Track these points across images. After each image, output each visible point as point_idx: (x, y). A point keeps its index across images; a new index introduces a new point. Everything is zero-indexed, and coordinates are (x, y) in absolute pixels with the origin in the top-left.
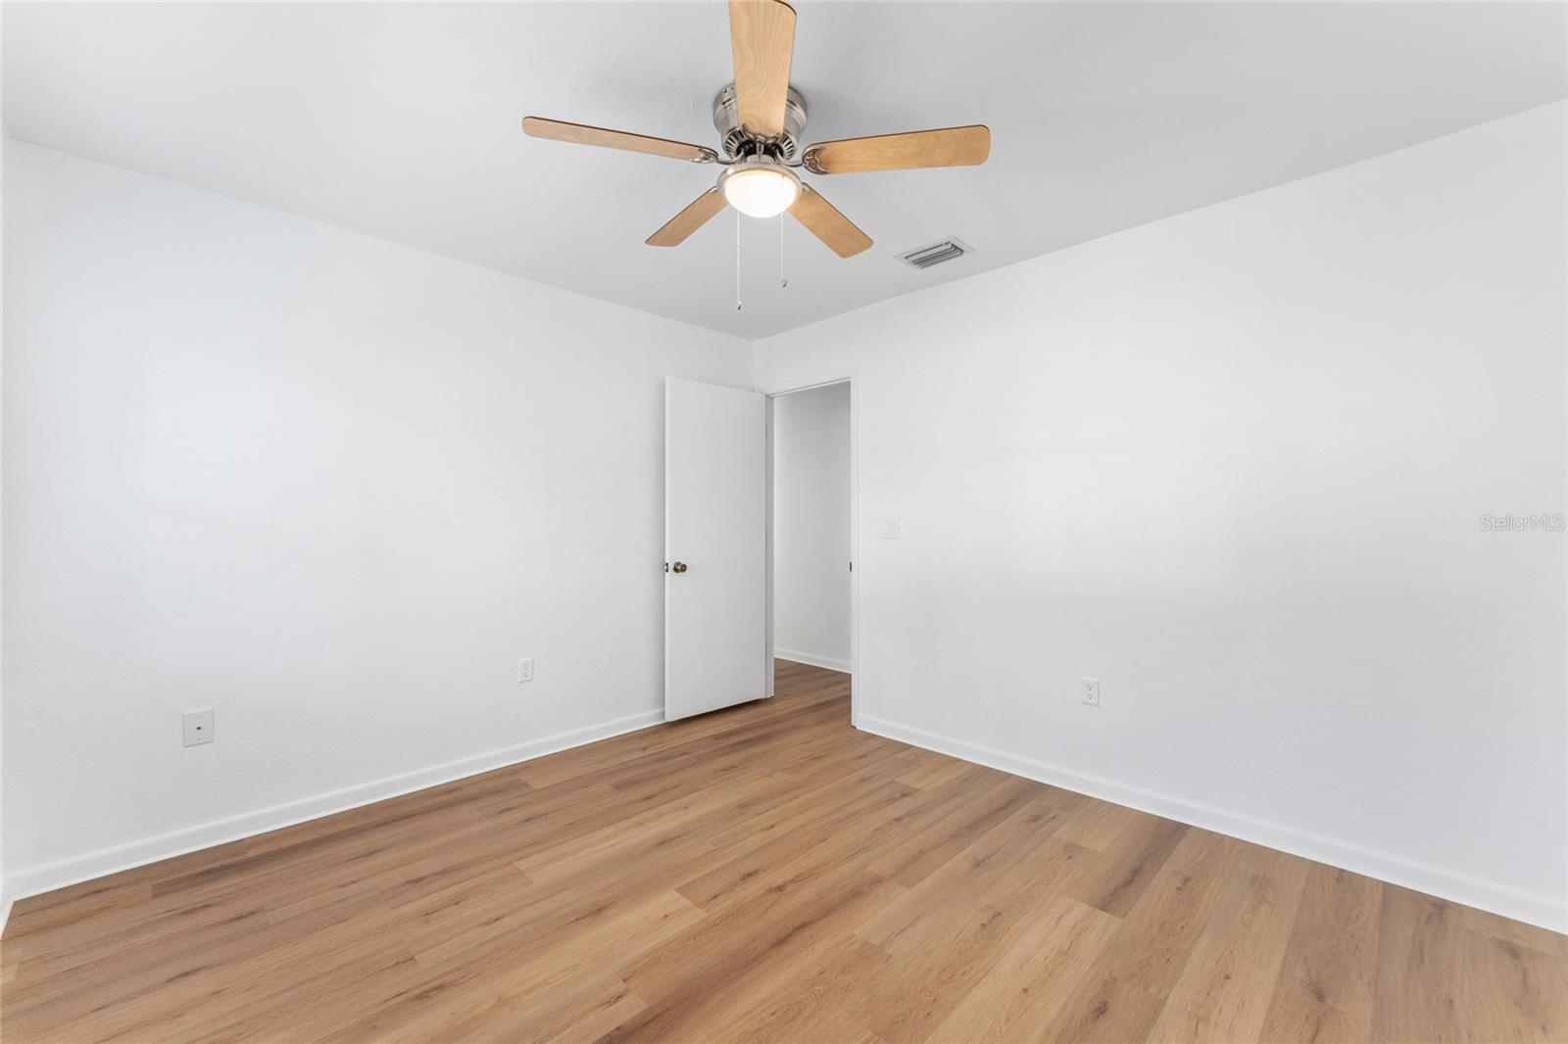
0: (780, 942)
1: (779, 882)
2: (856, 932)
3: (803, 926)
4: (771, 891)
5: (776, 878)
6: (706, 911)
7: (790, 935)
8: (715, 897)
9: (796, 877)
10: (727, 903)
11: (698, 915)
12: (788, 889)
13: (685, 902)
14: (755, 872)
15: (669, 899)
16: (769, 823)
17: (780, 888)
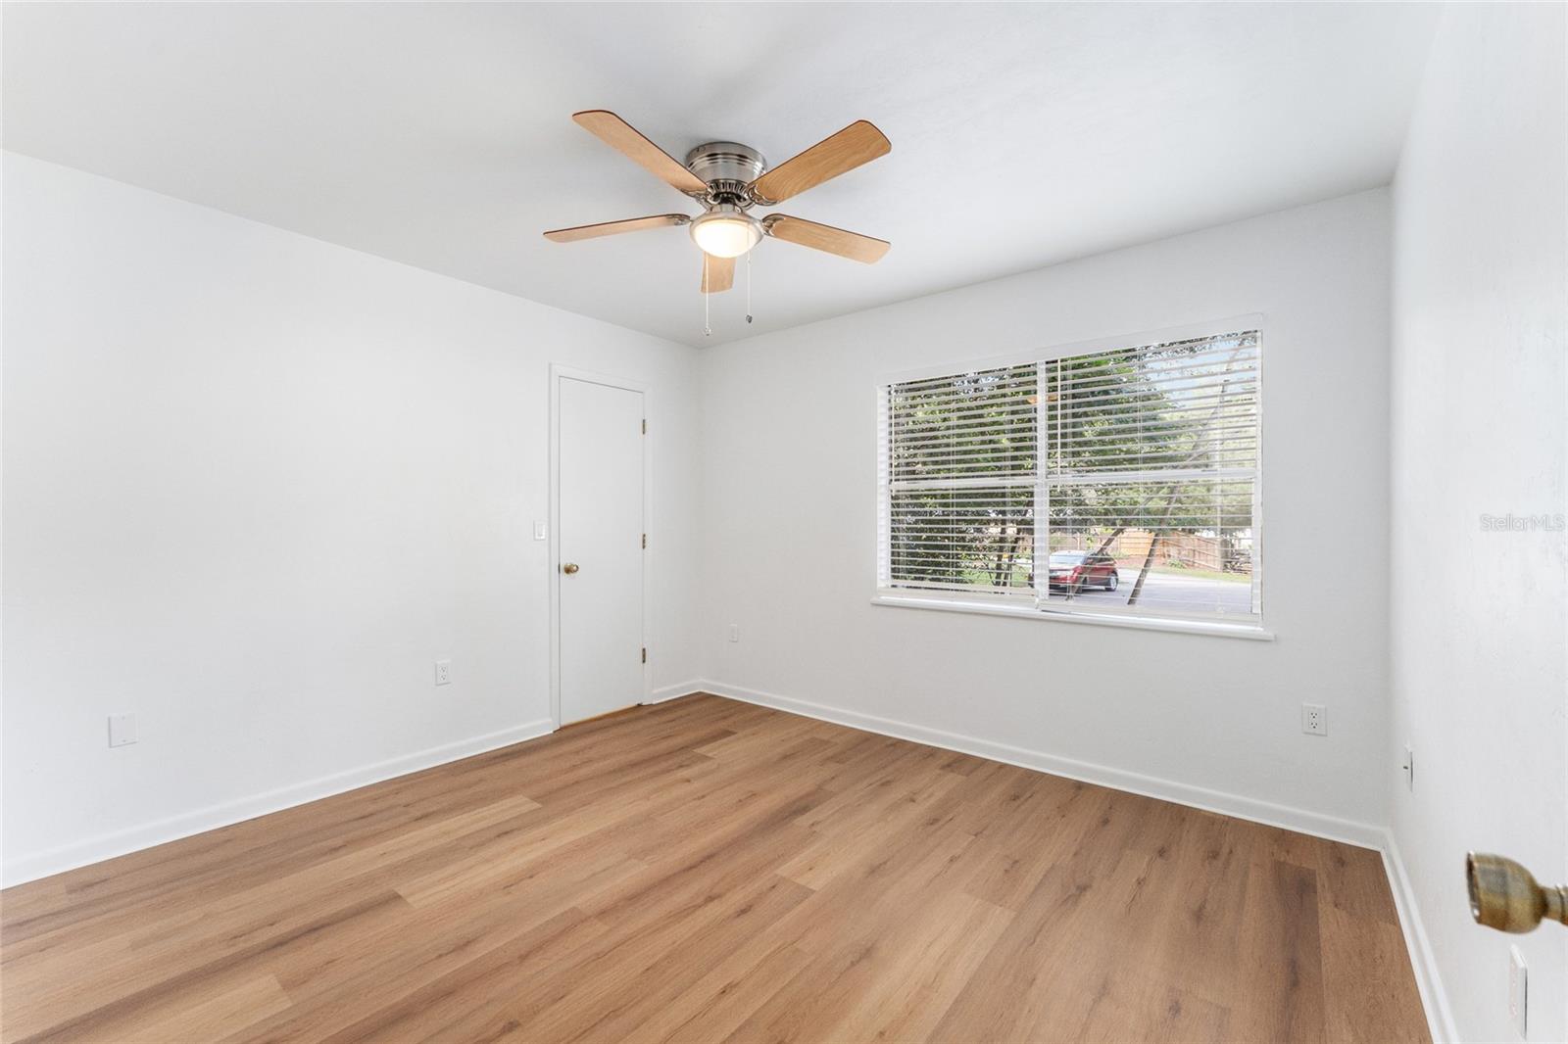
0: (710, 857)
1: (711, 905)
2: (646, 867)
3: (691, 868)
4: (719, 896)
5: (715, 910)
6: (776, 875)
7: (701, 862)
8: (774, 887)
9: (694, 912)
10: (760, 883)
11: (784, 870)
12: (702, 899)
13: (801, 881)
14: (738, 916)
15: (818, 881)
16: (728, 1001)
17: (711, 899)
